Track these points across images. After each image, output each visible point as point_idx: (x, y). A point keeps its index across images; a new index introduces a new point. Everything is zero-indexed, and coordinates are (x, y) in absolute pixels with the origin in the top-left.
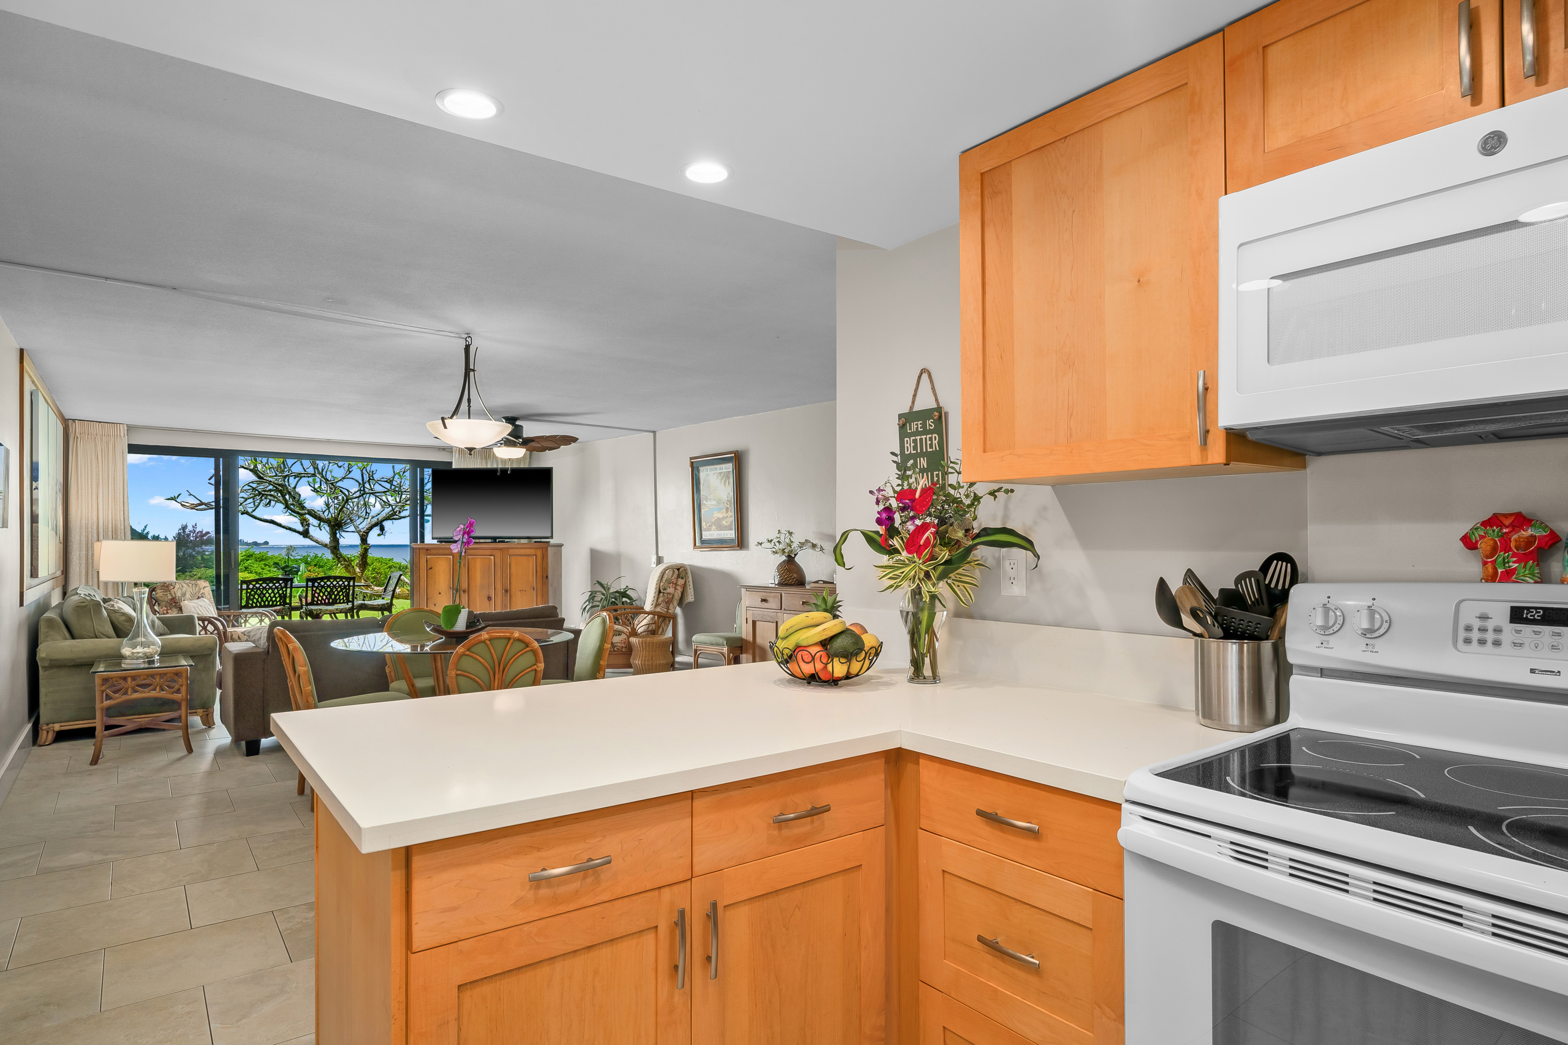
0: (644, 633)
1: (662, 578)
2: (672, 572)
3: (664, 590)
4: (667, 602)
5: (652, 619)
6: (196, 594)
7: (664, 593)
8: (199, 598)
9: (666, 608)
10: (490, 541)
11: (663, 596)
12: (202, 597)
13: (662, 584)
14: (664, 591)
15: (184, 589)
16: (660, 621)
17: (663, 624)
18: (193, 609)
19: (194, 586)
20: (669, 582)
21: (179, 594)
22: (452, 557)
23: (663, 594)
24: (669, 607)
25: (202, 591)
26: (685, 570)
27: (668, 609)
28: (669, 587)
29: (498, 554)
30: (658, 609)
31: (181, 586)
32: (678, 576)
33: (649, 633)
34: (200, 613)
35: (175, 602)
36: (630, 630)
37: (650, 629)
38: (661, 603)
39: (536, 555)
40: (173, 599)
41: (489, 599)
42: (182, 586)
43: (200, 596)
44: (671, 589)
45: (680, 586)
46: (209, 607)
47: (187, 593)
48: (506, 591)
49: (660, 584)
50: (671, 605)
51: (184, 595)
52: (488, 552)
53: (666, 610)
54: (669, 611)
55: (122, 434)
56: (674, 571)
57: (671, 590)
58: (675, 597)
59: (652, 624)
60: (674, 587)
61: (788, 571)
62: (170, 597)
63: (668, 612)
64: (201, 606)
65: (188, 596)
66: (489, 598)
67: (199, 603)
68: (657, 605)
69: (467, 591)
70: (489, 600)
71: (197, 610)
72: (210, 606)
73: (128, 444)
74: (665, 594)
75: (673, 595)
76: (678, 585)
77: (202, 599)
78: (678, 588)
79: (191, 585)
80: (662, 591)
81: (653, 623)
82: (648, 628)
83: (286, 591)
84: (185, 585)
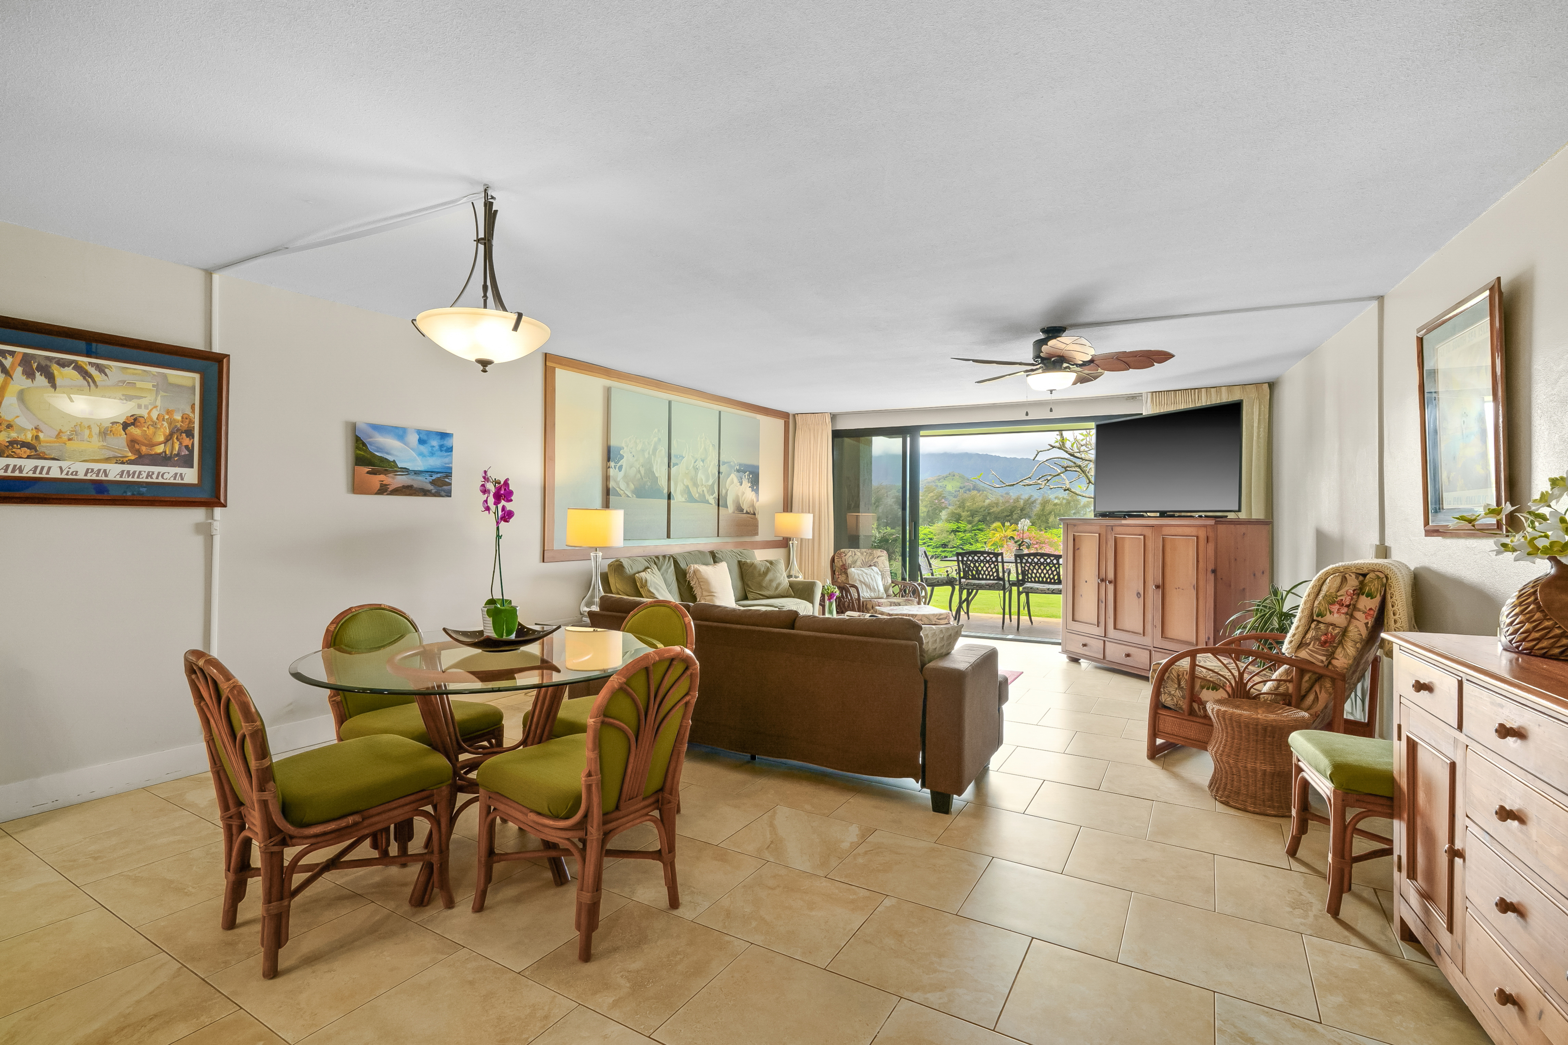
0: (1270, 697)
1: (1320, 590)
2: (1339, 580)
3: (1318, 616)
4: (1325, 642)
5: (1287, 672)
6: (868, 562)
7: (1319, 622)
8: (870, 566)
9: (1324, 655)
10: (1158, 514)
11: (1317, 629)
12: (875, 566)
13: (1316, 603)
14: (1319, 619)
15: (856, 557)
16: (1306, 678)
17: (1317, 688)
18: (856, 576)
19: (868, 555)
20: (1331, 600)
21: (849, 561)
22: (1098, 535)
23: (1317, 625)
24: (1333, 653)
25: (876, 560)
26: (1378, 577)
27: (1331, 656)
28: (1331, 612)
29: (1148, 532)
30: (1303, 654)
31: (853, 554)
32: (1360, 591)
33: (1279, 698)
34: (863, 580)
35: (845, 569)
36: (1234, 685)
37: (1282, 689)
38: (1309, 644)
39: (1197, 537)
40: (844, 565)
41: (1139, 596)
42: (855, 554)
43: (872, 564)
44: (1336, 615)
45: (1364, 613)
46: (876, 575)
47: (858, 560)
48: (1157, 587)
49: (1314, 602)
50: (1339, 650)
51: (855, 562)
52: (1138, 530)
53: (1324, 658)
54: (1334, 662)
55: (827, 422)
56: (1344, 580)
57: (1337, 618)
58: (1350, 634)
59: (1285, 681)
60: (1346, 614)
61: (1539, 608)
62: (841, 564)
63: (1330, 663)
64: (866, 574)
65: (859, 563)
66: (1138, 594)
67: (866, 571)
68: (1301, 645)
69: (1115, 582)
70: (1139, 598)
71: (861, 577)
72: (878, 573)
73: (832, 430)
74: (1322, 626)
75: (1345, 631)
76: (1359, 610)
77: (873, 567)
78: (1358, 615)
79: (865, 554)
80: (1315, 618)
81: (1290, 681)
82: (1277, 688)
83: (997, 565)
84: (859, 554)
